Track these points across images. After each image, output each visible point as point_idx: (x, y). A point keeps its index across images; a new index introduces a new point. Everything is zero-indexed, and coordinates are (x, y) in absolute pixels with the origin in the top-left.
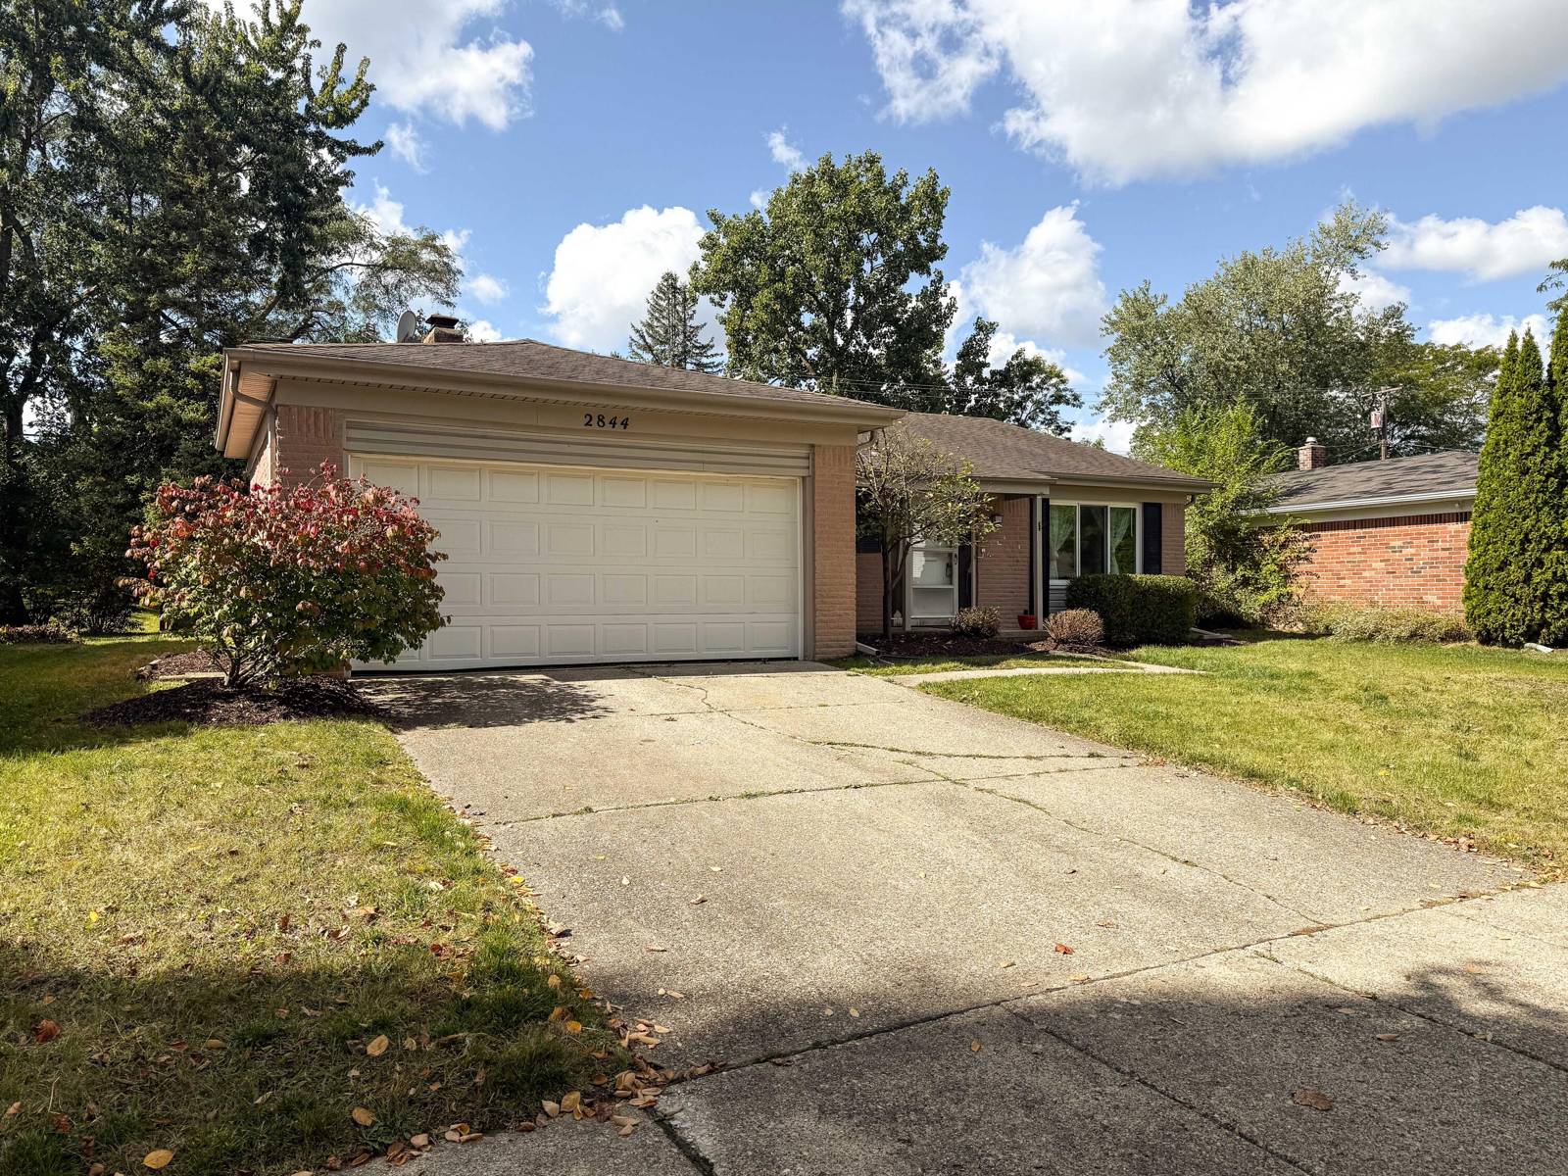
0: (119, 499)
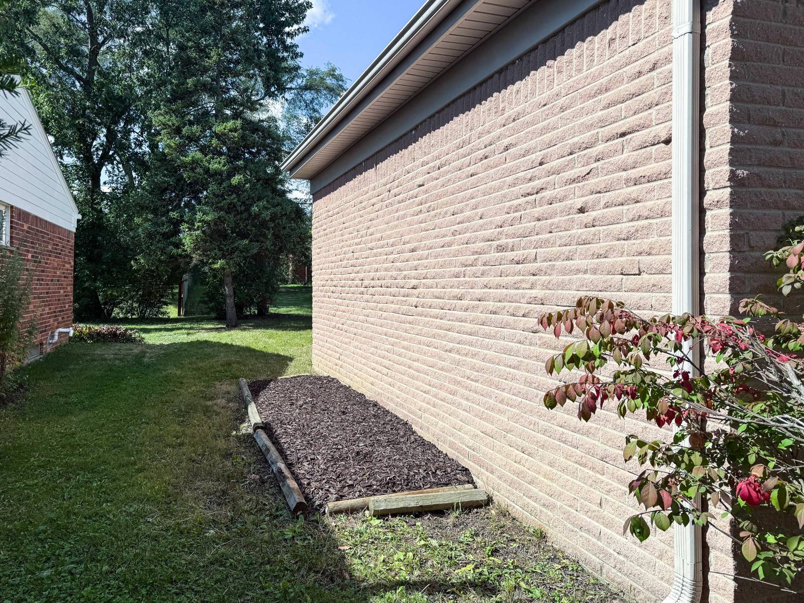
0: (165, 229)
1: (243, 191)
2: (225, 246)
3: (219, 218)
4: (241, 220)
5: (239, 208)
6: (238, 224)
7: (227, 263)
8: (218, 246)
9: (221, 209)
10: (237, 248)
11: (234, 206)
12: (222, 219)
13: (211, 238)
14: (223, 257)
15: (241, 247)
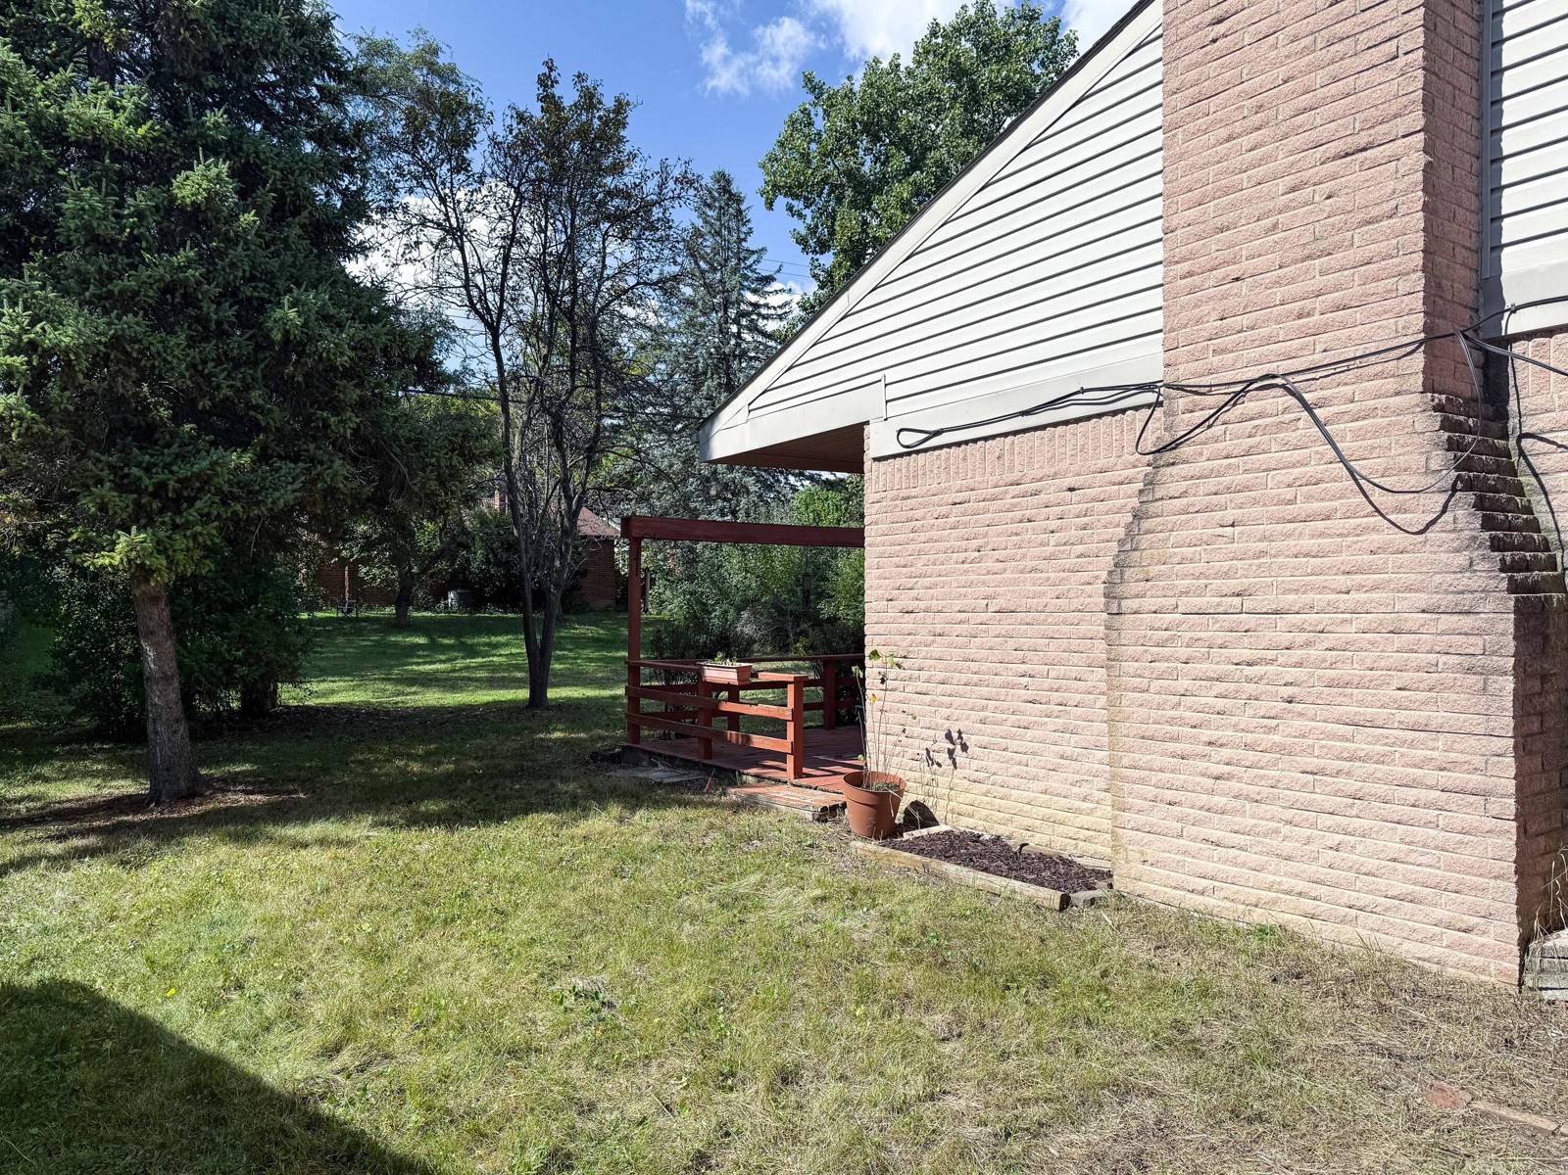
1: (227, 239)
2: (148, 470)
3: (116, 342)
4: (218, 362)
5: (209, 308)
6: (208, 378)
7: (161, 548)
8: (112, 468)
9: (126, 302)
10: (205, 480)
11: (190, 300)
12: (133, 350)
13: (78, 431)
14: (141, 517)
15: (222, 481)
